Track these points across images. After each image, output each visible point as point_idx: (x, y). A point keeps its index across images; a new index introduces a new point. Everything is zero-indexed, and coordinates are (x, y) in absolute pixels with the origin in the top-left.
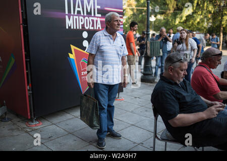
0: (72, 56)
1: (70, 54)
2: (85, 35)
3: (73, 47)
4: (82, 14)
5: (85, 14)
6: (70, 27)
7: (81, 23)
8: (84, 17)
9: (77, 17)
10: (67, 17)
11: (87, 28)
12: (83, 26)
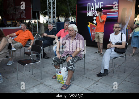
0: (89, 26)
1: (88, 25)
2: (95, 18)
3: (89, 23)
4: (94, 10)
5: (95, 10)
6: (89, 16)
7: (93, 14)
8: (95, 11)
9: (92, 12)
10: (88, 12)
11: (95, 15)
12: (94, 15)
